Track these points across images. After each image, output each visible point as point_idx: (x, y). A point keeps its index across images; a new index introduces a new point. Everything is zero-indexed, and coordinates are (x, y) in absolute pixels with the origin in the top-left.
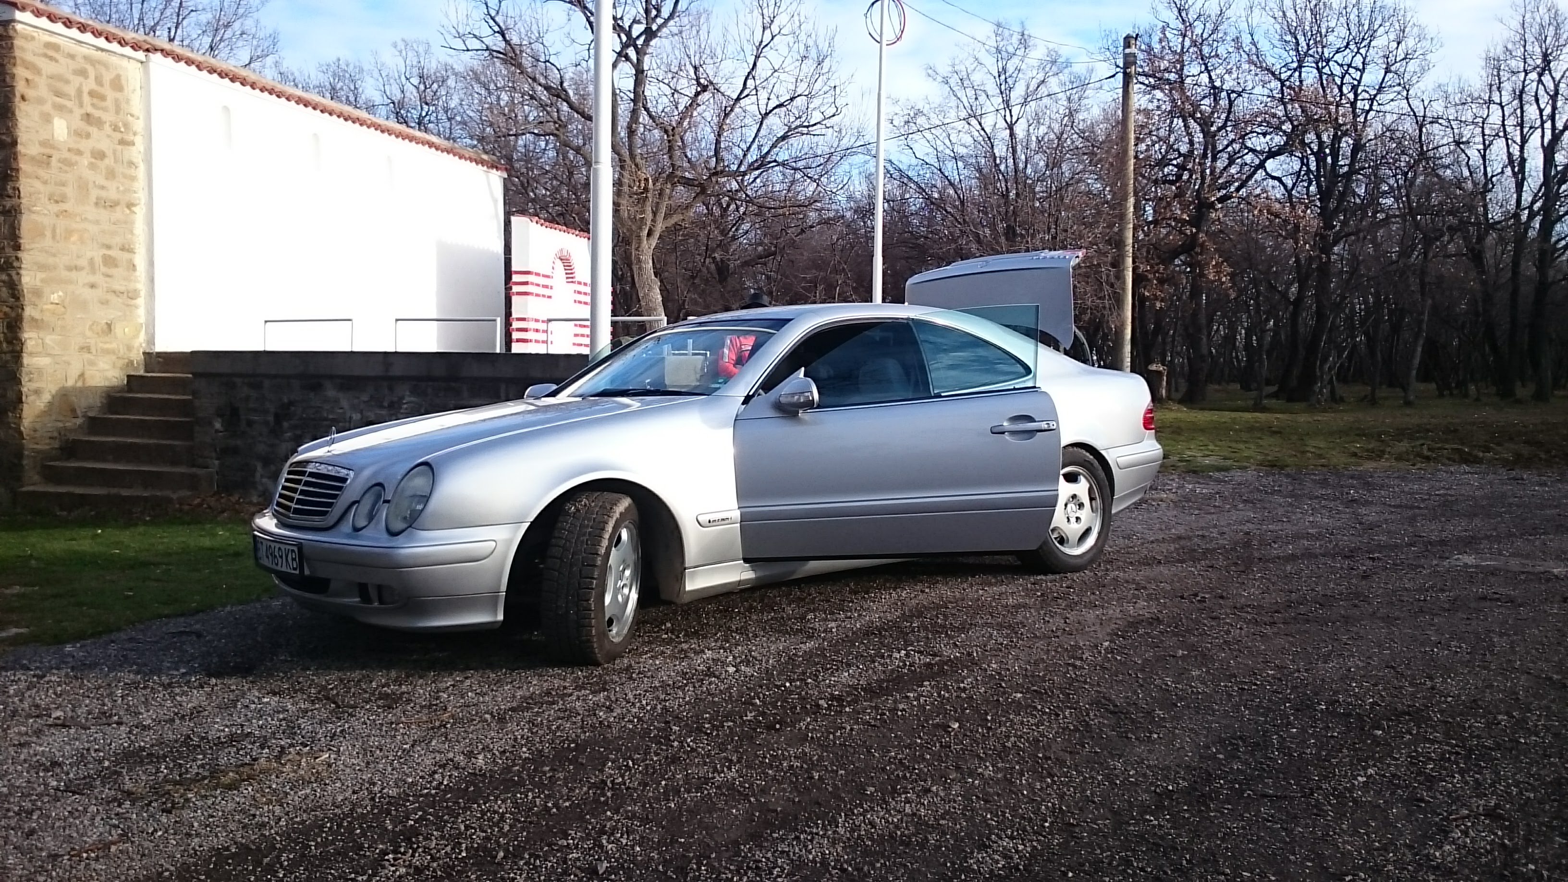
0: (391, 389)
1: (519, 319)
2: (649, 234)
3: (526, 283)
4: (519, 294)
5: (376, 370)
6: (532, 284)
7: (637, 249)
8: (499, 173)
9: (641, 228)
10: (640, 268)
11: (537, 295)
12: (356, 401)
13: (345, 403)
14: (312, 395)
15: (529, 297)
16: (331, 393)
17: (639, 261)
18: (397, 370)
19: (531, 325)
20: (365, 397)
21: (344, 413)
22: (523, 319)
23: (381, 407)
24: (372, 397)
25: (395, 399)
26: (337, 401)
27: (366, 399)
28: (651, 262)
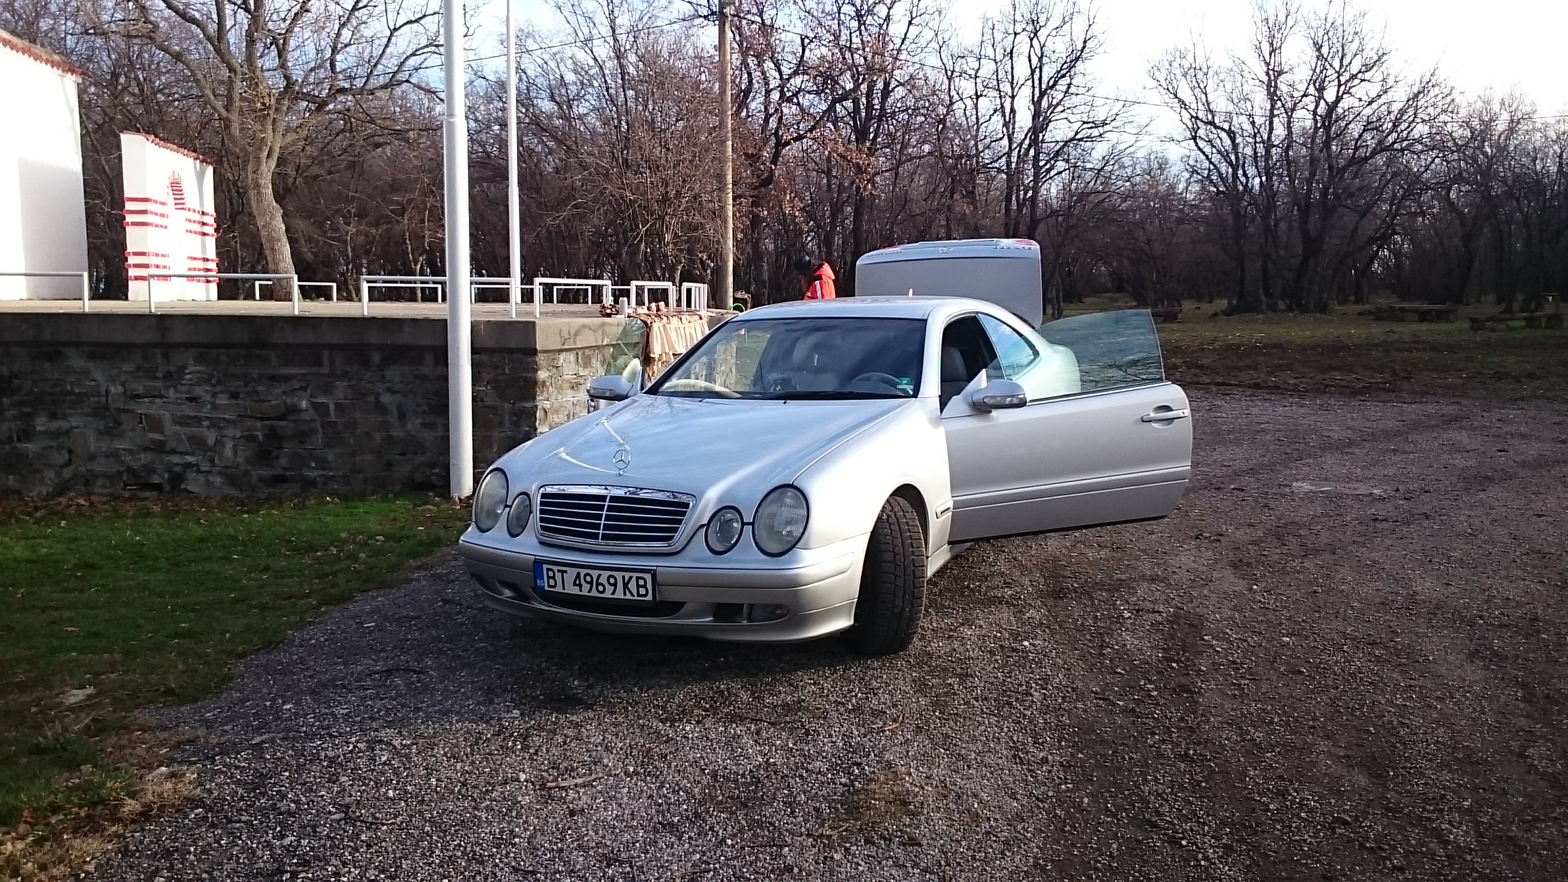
0: (166, 357)
1: (136, 254)
2: (269, 156)
3: (144, 212)
4: (134, 224)
5: (150, 336)
6: (151, 213)
7: (255, 172)
8: (74, 77)
9: (260, 149)
10: (259, 193)
11: (157, 226)
12: (114, 372)
13: (99, 376)
14: (47, 365)
15: (149, 228)
16: (77, 362)
17: (257, 186)
18: (178, 335)
19: (152, 260)
20: (128, 367)
21: (98, 386)
22: (143, 254)
23: (156, 378)
24: (139, 368)
25: (173, 369)
26: (86, 372)
27: (129, 369)
28: (270, 186)
